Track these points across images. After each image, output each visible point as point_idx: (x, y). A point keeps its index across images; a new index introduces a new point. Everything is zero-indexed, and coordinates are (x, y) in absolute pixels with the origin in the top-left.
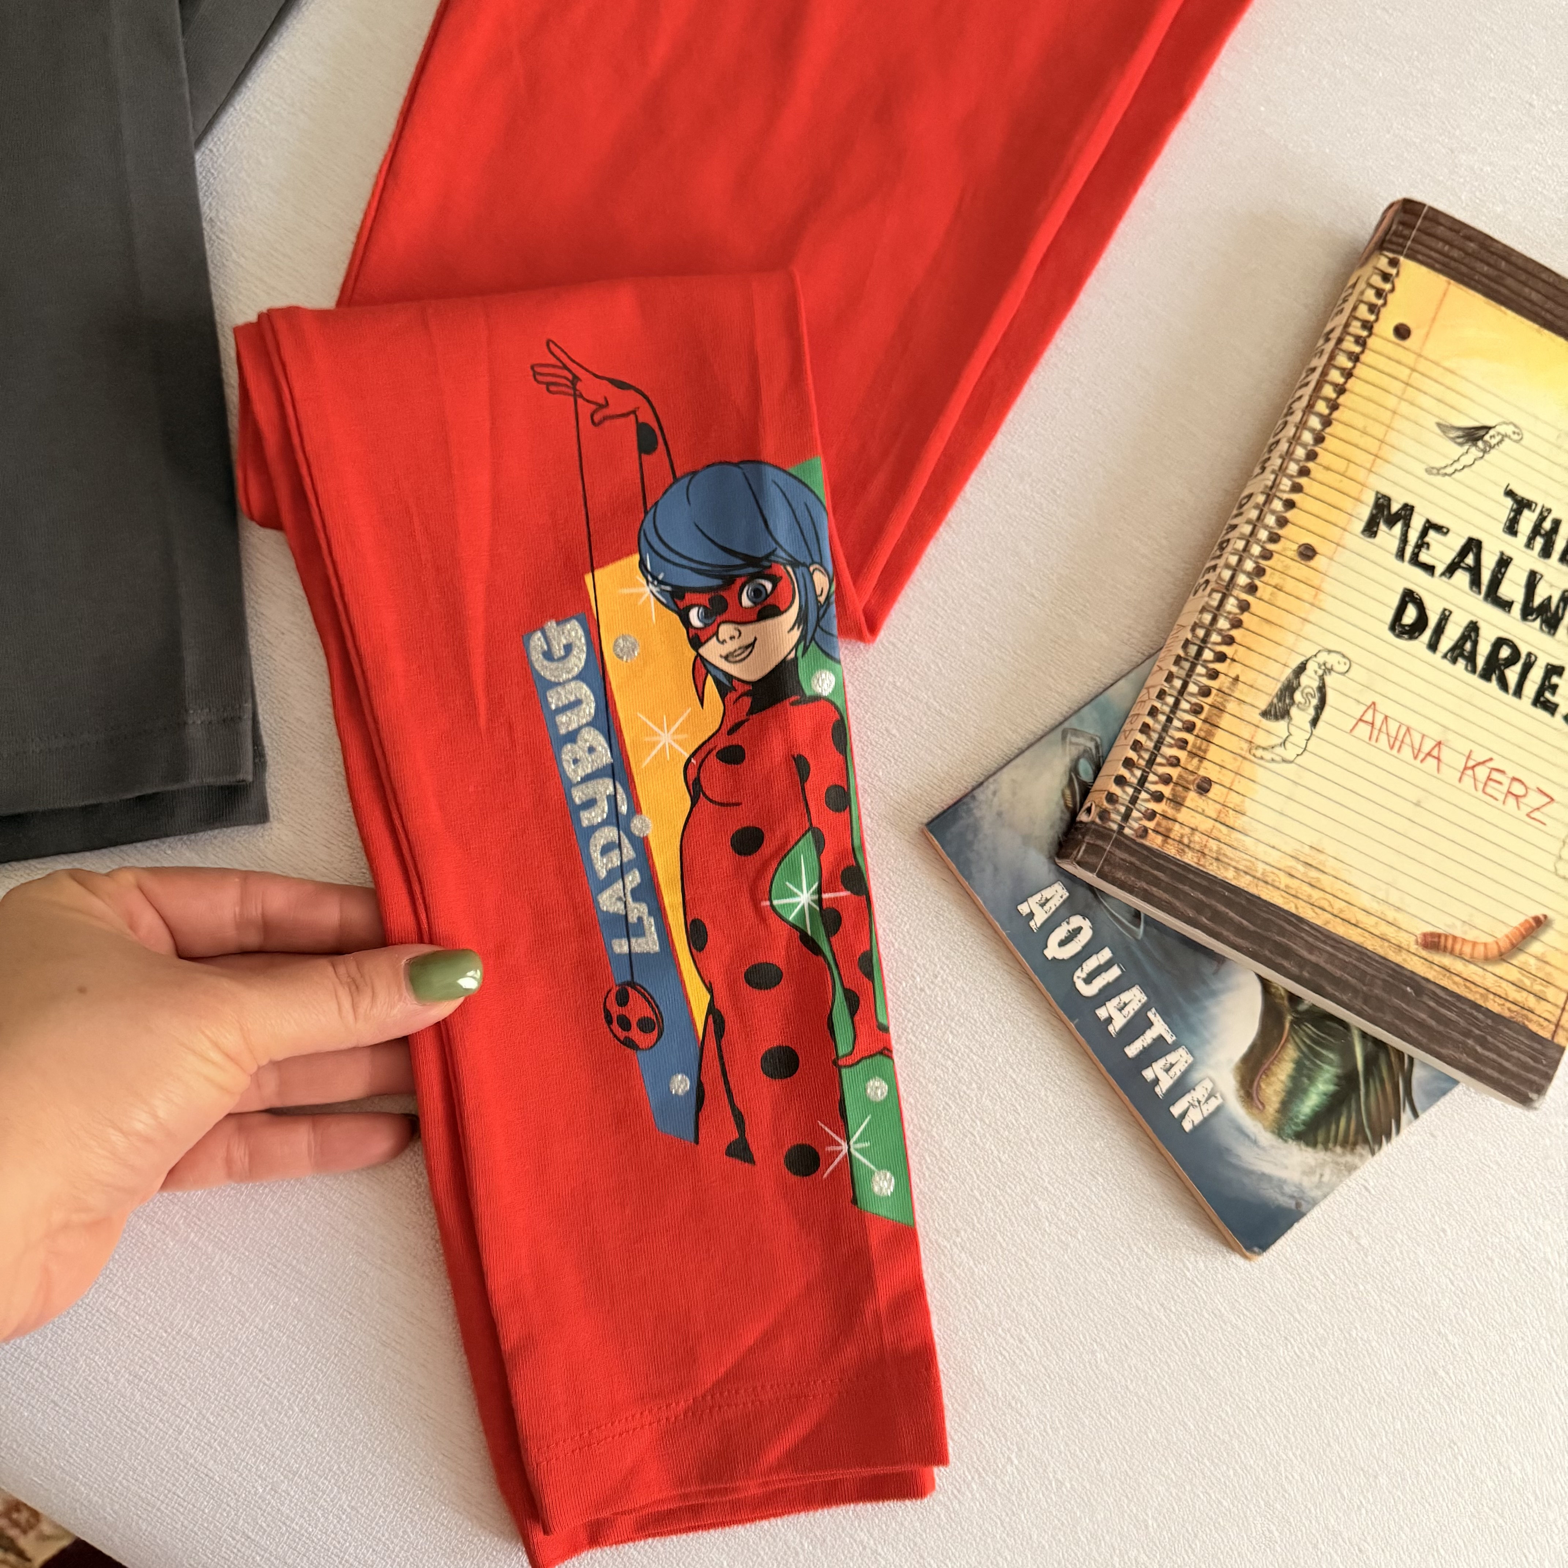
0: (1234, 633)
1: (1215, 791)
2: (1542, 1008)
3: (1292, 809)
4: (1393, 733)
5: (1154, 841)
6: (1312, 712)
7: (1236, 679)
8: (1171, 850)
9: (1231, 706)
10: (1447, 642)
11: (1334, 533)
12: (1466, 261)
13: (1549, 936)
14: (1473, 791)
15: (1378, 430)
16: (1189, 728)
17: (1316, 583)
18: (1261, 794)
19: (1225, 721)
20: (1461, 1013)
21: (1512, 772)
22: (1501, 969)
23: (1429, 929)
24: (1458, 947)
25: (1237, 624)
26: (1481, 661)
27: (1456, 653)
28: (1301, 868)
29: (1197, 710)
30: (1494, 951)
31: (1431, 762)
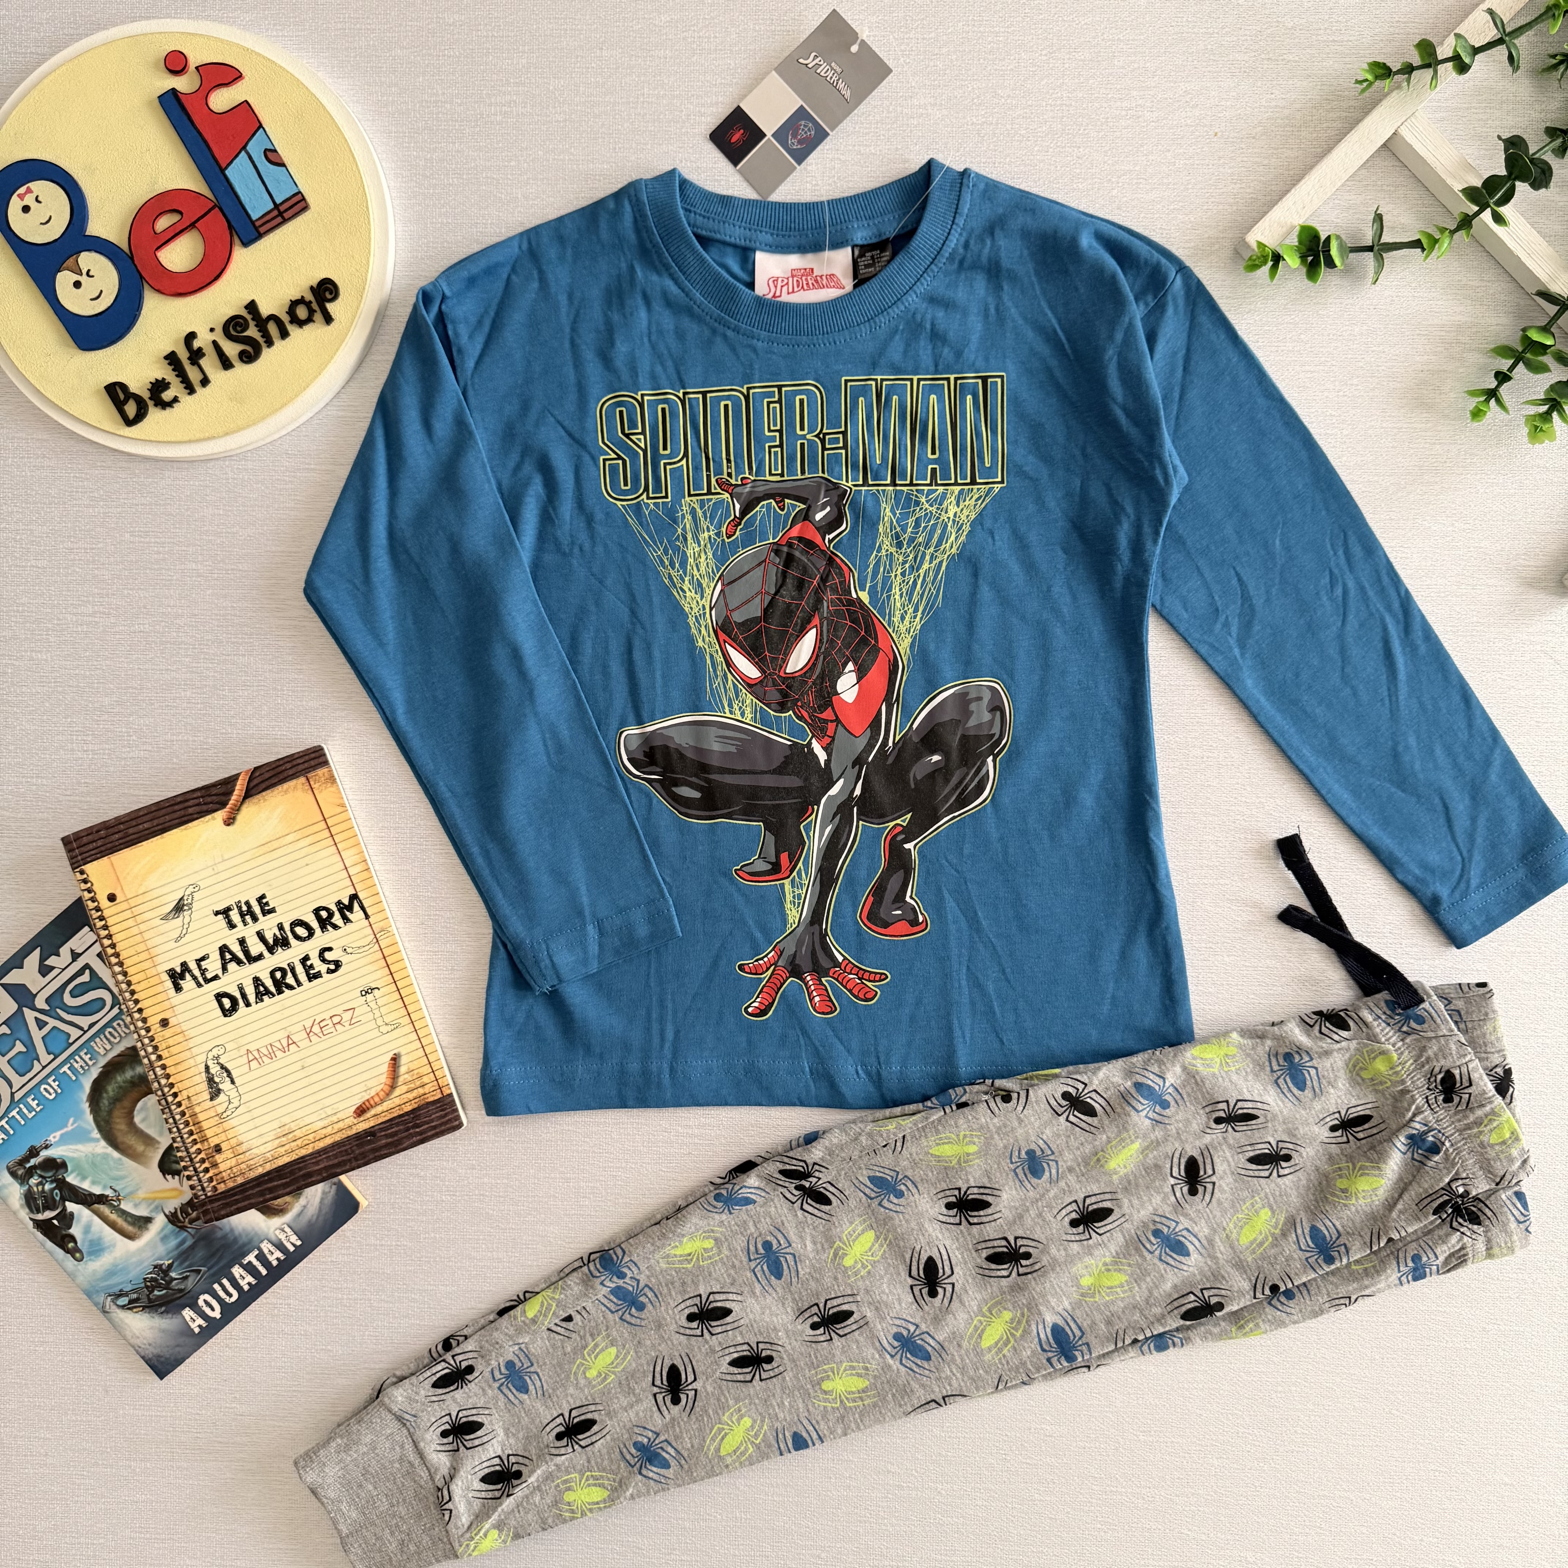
0: (170, 1081)
1: (224, 1146)
2: (427, 1089)
3: (258, 1122)
4: (266, 1053)
5: (222, 1188)
6: (228, 1079)
7: (189, 1097)
8: (231, 1184)
9: (197, 1109)
10: (252, 998)
11: (166, 1005)
12: (107, 840)
13: (404, 1060)
14: (319, 1040)
15: (142, 947)
16: (191, 1133)
17: (179, 1031)
18: (242, 1129)
19: (201, 1117)
20: (397, 1124)
21: (327, 1015)
22: (397, 1092)
23: (354, 1108)
24: (372, 1102)
25: (168, 1076)
26: (273, 989)
27: (259, 997)
28: (284, 1139)
29: (187, 1124)
30: (387, 1088)
31: (292, 1047)
